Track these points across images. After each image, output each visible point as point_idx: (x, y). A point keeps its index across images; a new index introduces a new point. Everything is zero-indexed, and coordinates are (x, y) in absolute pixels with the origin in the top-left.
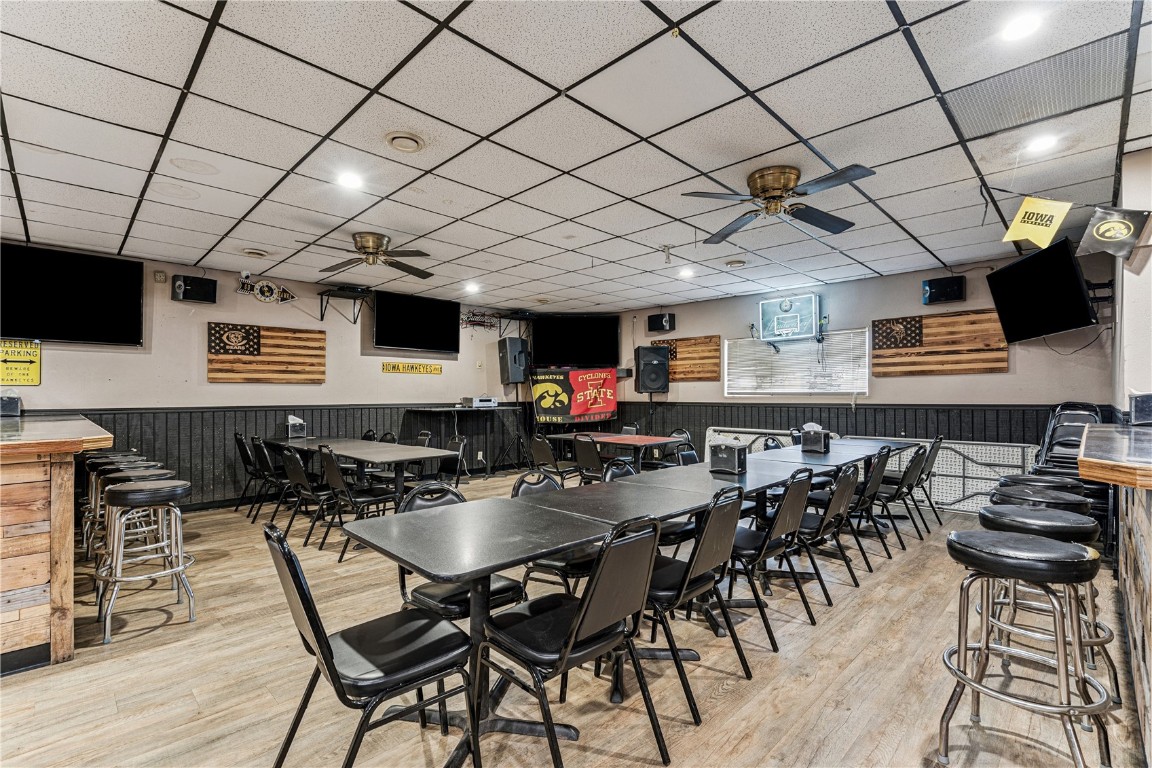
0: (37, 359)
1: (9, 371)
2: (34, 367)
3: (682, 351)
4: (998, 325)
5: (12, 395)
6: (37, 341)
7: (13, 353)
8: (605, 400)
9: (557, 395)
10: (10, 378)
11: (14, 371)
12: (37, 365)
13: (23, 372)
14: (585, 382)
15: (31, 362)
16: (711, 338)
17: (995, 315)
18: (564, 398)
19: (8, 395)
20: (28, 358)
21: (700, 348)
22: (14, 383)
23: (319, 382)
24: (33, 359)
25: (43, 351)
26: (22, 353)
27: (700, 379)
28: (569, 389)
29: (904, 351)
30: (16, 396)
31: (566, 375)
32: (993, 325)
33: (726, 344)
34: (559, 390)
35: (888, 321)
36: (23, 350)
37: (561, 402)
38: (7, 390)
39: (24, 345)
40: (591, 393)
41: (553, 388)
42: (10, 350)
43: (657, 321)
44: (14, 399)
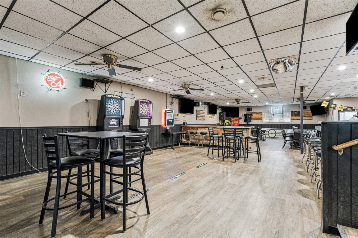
3: (254, 115)
4: (311, 113)
8: (237, 123)
9: (229, 122)
10: (184, 119)
14: (234, 120)
16: (260, 113)
17: (311, 112)
18: (230, 123)
21: (258, 114)
23: (204, 120)
27: (258, 120)
28: (231, 122)
29: (297, 116)
31: (230, 118)
32: (310, 113)
33: (263, 114)
34: (229, 121)
35: (294, 111)
37: (229, 124)
40: (234, 122)
41: (228, 121)
43: (249, 109)
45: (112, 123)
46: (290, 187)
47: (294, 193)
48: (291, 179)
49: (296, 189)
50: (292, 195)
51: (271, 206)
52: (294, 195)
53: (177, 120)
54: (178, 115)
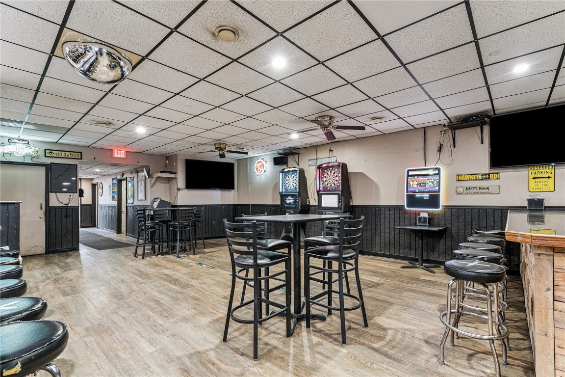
0: (552, 176)
1: (537, 184)
2: (551, 181)
5: (539, 198)
6: (553, 164)
7: (538, 173)
10: (537, 188)
11: (539, 183)
12: (552, 179)
13: (544, 183)
15: (549, 177)
19: (537, 198)
20: (547, 175)
22: (539, 190)
24: (550, 175)
25: (556, 170)
26: (543, 173)
30: (541, 198)
36: (544, 171)
38: (537, 195)
39: (544, 168)
42: (537, 171)
44: (541, 199)
45: (288, 202)
46: (68, 313)
47: (57, 308)
48: (76, 328)
49: (55, 315)
50: (59, 305)
51: (75, 287)
52: (56, 305)
53: (482, 193)
54: (491, 176)
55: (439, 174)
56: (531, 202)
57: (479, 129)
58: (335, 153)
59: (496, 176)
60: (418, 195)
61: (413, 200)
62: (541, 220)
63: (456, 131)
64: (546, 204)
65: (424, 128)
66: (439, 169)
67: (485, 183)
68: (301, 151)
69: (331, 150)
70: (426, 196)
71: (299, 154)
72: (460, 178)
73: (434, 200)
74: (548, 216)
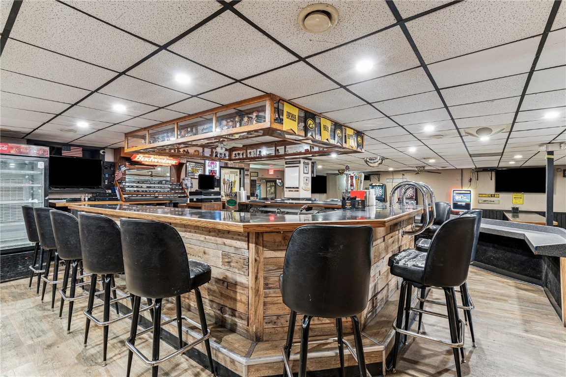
0: (522, 197)
1: (516, 201)
2: (522, 199)
6: (523, 192)
13: (519, 201)
19: (516, 207)
20: (520, 197)
22: (517, 203)
25: (524, 195)
30: (518, 207)
38: (516, 205)
39: (519, 194)
42: (516, 195)
53: (491, 203)
54: (495, 196)
55: (470, 193)
56: (513, 208)
57: (490, 172)
58: (405, 176)
59: (497, 196)
60: (459, 203)
61: (456, 206)
62: (518, 217)
63: (479, 173)
64: (520, 210)
65: (462, 169)
66: (470, 191)
67: (492, 199)
68: (380, 173)
69: (403, 175)
70: (464, 204)
71: (379, 174)
72: (480, 195)
73: (467, 206)
74: (520, 215)
